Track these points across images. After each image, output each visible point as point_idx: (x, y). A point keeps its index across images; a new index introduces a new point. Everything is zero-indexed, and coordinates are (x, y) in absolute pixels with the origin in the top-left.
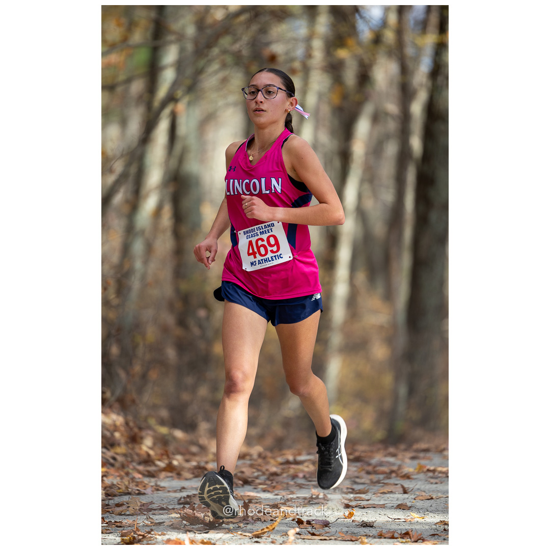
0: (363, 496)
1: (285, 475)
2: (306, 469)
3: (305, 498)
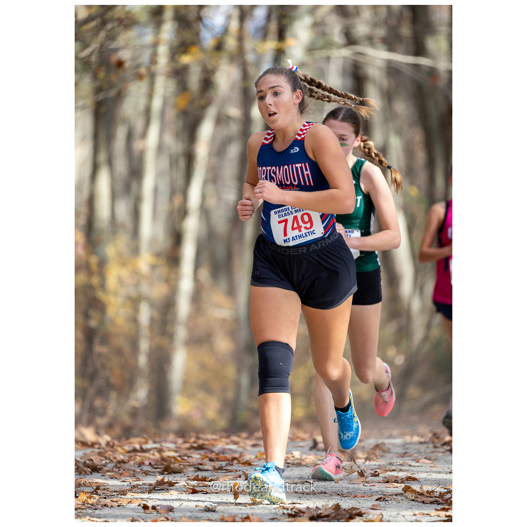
1: (132, 463)
2: (152, 457)
3: (151, 485)
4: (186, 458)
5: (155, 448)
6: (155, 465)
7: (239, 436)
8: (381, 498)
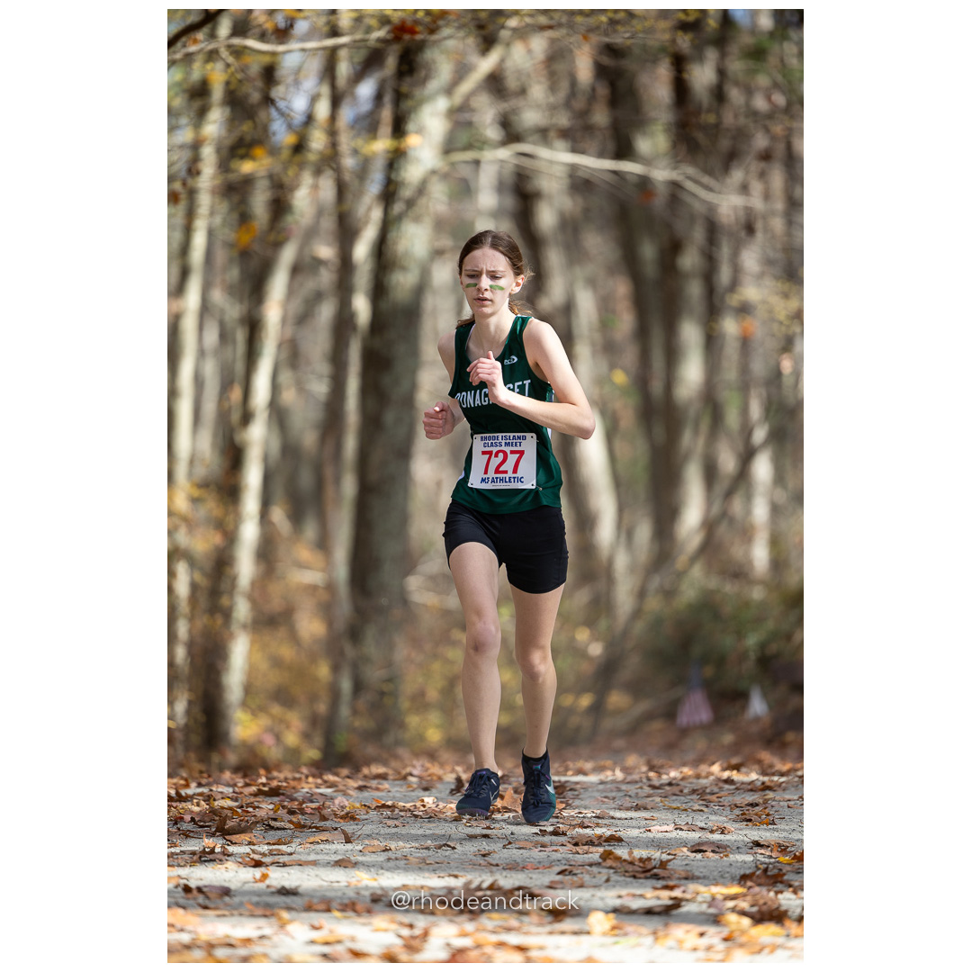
0: (283, 848)
2: (196, 809)
3: (193, 853)
4: (250, 809)
5: (201, 794)
6: (200, 821)
7: (337, 774)
8: (565, 870)
